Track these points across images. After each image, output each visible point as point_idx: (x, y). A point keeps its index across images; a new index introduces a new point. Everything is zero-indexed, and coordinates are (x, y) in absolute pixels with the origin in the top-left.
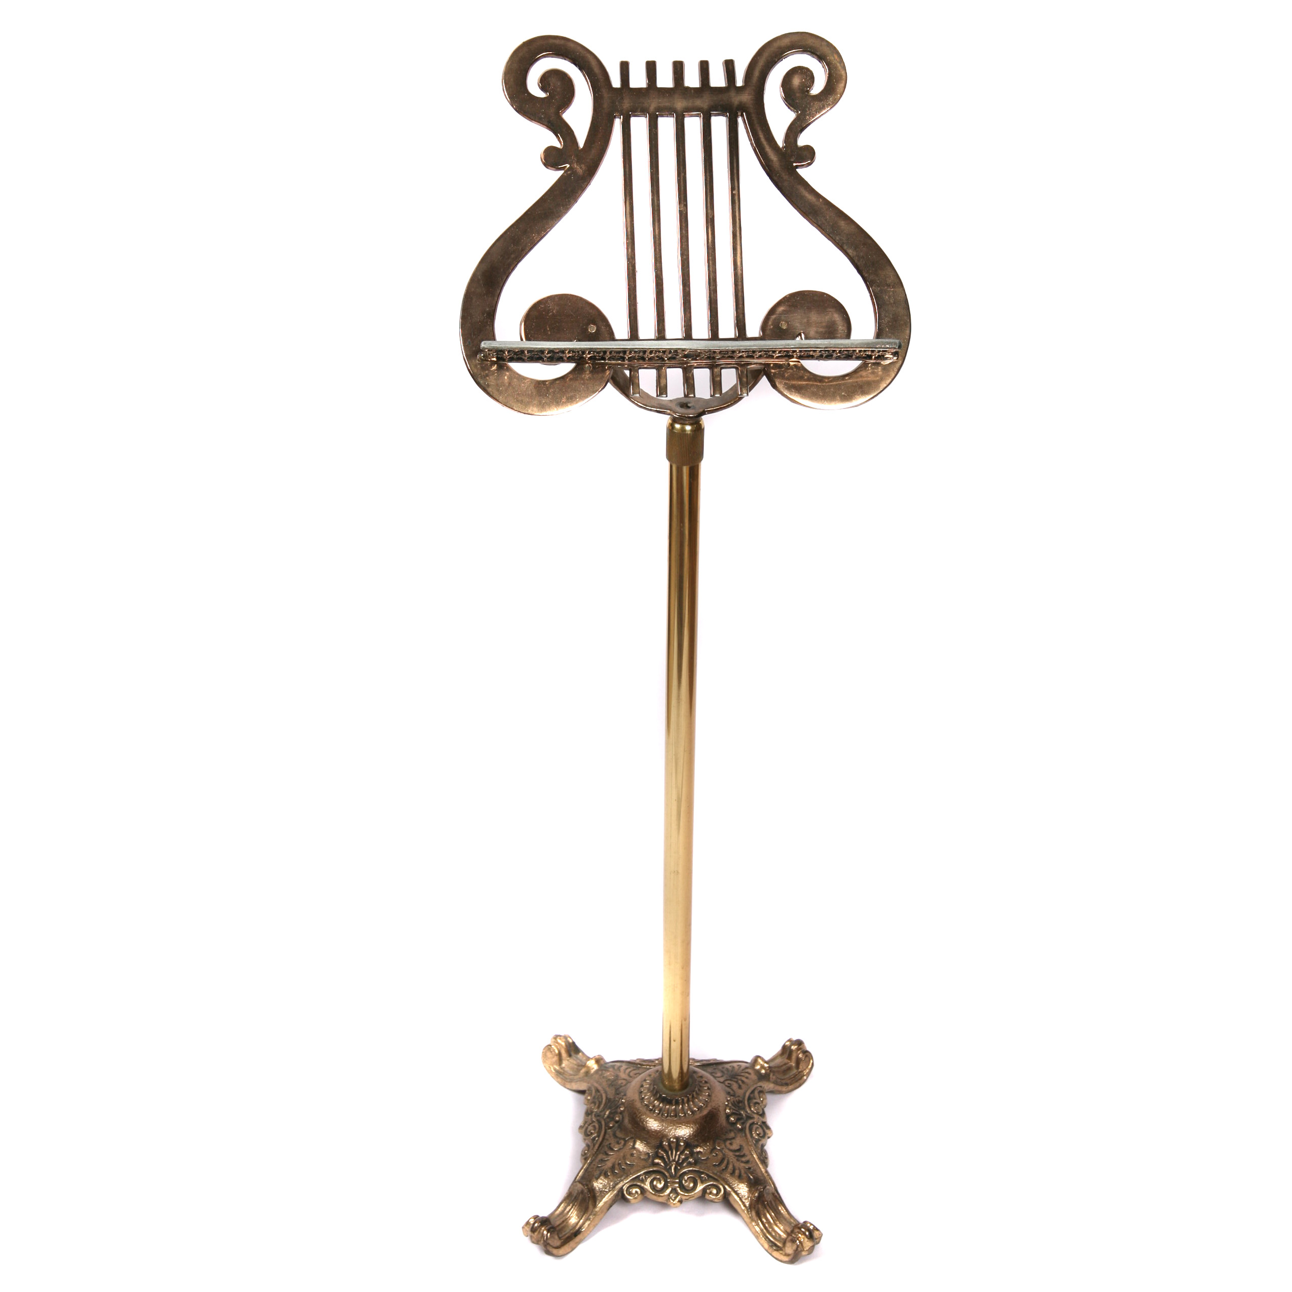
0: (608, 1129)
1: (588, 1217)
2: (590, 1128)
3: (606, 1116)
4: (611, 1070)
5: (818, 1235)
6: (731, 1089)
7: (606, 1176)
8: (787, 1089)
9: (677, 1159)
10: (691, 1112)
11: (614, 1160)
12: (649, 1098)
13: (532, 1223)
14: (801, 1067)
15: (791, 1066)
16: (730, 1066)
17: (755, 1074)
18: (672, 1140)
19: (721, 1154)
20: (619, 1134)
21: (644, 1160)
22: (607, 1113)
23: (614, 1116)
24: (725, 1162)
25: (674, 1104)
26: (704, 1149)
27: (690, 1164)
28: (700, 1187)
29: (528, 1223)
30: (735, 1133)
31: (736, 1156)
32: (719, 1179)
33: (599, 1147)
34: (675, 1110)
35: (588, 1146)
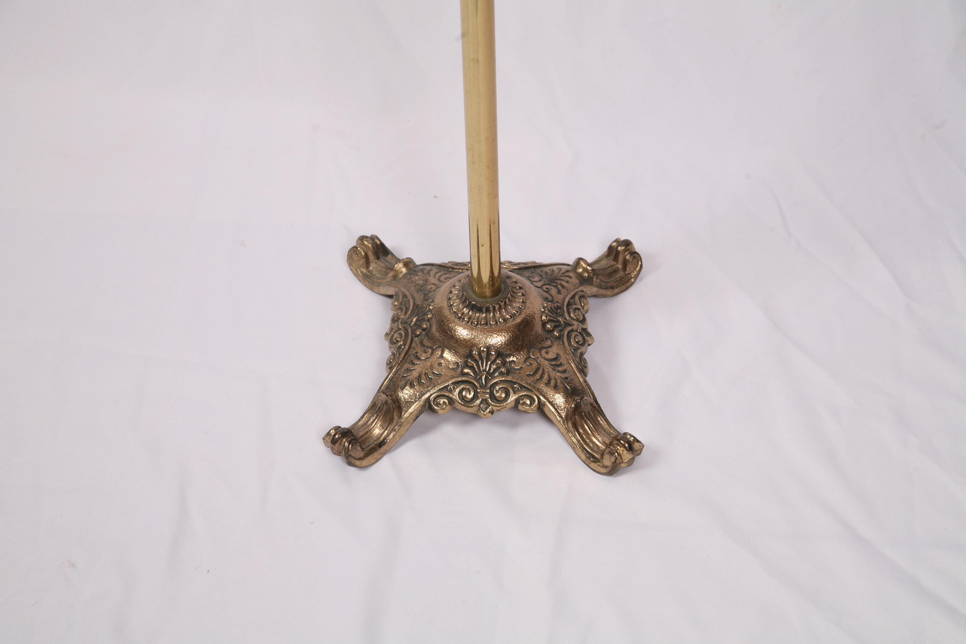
0: (415, 337)
1: (394, 427)
2: (396, 335)
3: (412, 323)
4: (420, 274)
5: (638, 447)
6: (549, 294)
7: (412, 386)
8: (612, 293)
9: (487, 369)
10: (502, 319)
11: (421, 370)
12: (458, 305)
13: (333, 434)
14: (628, 269)
15: (618, 268)
16: (550, 270)
17: (577, 278)
18: (482, 349)
19: (536, 363)
20: (426, 342)
21: (453, 369)
22: (415, 319)
23: (421, 323)
24: (540, 372)
25: (484, 311)
26: (517, 358)
27: (501, 374)
28: (513, 398)
29: (329, 434)
30: (551, 341)
31: (552, 365)
32: (533, 390)
33: (404, 357)
34: (486, 318)
35: (393, 354)
